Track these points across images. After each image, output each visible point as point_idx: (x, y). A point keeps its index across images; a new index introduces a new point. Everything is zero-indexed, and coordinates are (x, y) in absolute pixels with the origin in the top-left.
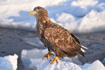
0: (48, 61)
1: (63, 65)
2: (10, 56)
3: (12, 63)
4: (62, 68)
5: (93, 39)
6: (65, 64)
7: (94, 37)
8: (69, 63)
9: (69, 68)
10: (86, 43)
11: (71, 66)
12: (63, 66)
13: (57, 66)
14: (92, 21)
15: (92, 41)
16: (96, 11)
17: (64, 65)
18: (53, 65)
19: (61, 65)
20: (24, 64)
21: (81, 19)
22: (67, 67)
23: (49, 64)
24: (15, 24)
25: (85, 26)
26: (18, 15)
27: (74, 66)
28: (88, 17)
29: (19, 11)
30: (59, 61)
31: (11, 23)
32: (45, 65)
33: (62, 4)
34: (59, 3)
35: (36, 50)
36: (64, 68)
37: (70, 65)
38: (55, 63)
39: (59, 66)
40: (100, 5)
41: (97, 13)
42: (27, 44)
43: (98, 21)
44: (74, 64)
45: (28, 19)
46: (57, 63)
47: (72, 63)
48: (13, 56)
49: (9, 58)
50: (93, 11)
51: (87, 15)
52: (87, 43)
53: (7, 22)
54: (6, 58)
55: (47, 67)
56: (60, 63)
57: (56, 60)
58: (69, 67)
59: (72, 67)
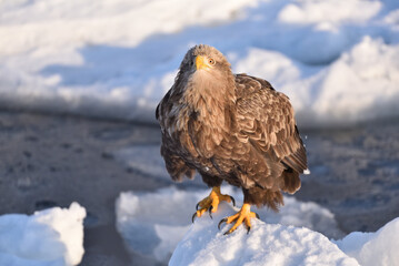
0: (213, 223)
1: (272, 238)
2: (57, 211)
3: (64, 238)
4: (266, 248)
5: (377, 148)
6: (277, 235)
7: (378, 138)
8: (292, 231)
9: (295, 249)
10: (352, 161)
11: (304, 240)
12: (272, 243)
13: (250, 240)
14: (365, 80)
15: (375, 154)
16: (380, 40)
17: (275, 239)
18: (232, 238)
19: (264, 238)
20: (131, 249)
21: (322, 72)
22: (287, 245)
23: (218, 234)
24: (69, 94)
25: (339, 96)
26: (78, 60)
27: (315, 240)
28: (350, 62)
29: (81, 45)
30: (254, 222)
31: (54, 88)
32: (200, 239)
33: (243, 17)
34: (234, 14)
35: (172, 192)
36: (277, 250)
37: (297, 239)
38: (241, 229)
39: (255, 243)
40: (389, 20)
41: (384, 47)
42: (130, 170)
43: (387, 76)
44: (312, 235)
45: (118, 75)
46: (249, 228)
47: (305, 230)
48: (65, 210)
49: (52, 219)
50: (367, 39)
51: (345, 56)
52: (357, 163)
53: (38, 88)
54: (41, 217)
55: (211, 246)
56: (261, 231)
57: (245, 221)
58: (294, 243)
59: (307, 243)
